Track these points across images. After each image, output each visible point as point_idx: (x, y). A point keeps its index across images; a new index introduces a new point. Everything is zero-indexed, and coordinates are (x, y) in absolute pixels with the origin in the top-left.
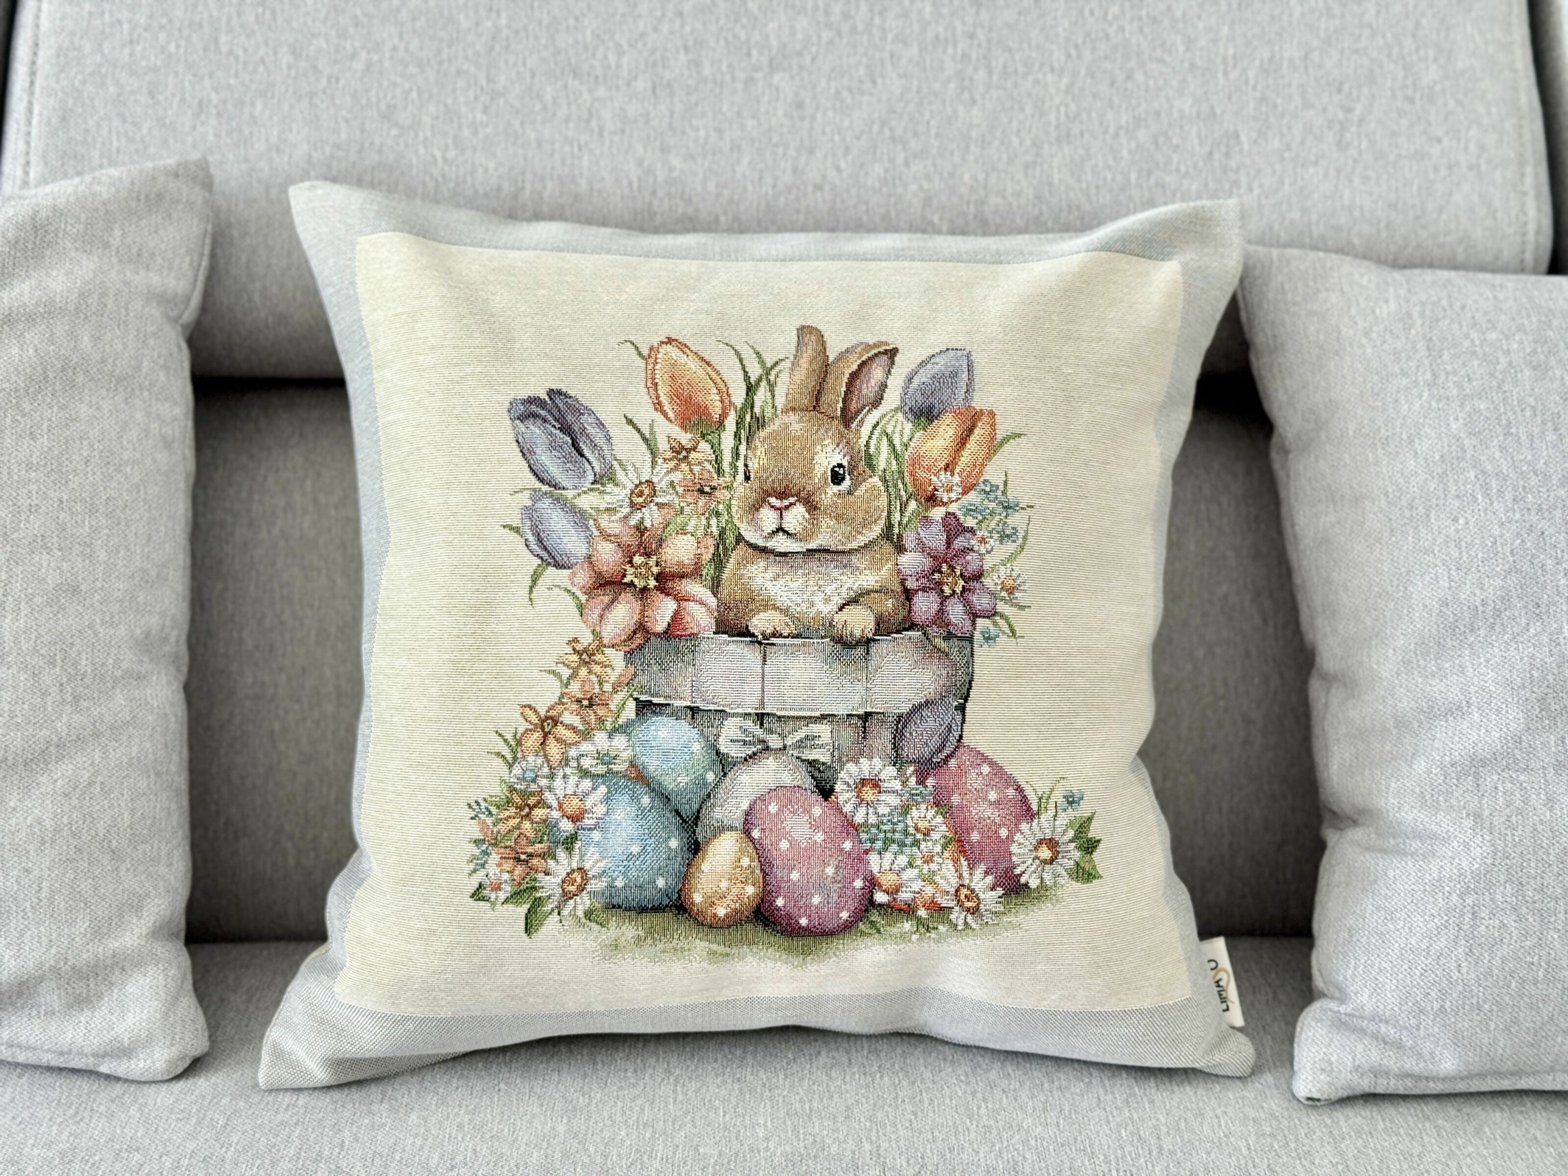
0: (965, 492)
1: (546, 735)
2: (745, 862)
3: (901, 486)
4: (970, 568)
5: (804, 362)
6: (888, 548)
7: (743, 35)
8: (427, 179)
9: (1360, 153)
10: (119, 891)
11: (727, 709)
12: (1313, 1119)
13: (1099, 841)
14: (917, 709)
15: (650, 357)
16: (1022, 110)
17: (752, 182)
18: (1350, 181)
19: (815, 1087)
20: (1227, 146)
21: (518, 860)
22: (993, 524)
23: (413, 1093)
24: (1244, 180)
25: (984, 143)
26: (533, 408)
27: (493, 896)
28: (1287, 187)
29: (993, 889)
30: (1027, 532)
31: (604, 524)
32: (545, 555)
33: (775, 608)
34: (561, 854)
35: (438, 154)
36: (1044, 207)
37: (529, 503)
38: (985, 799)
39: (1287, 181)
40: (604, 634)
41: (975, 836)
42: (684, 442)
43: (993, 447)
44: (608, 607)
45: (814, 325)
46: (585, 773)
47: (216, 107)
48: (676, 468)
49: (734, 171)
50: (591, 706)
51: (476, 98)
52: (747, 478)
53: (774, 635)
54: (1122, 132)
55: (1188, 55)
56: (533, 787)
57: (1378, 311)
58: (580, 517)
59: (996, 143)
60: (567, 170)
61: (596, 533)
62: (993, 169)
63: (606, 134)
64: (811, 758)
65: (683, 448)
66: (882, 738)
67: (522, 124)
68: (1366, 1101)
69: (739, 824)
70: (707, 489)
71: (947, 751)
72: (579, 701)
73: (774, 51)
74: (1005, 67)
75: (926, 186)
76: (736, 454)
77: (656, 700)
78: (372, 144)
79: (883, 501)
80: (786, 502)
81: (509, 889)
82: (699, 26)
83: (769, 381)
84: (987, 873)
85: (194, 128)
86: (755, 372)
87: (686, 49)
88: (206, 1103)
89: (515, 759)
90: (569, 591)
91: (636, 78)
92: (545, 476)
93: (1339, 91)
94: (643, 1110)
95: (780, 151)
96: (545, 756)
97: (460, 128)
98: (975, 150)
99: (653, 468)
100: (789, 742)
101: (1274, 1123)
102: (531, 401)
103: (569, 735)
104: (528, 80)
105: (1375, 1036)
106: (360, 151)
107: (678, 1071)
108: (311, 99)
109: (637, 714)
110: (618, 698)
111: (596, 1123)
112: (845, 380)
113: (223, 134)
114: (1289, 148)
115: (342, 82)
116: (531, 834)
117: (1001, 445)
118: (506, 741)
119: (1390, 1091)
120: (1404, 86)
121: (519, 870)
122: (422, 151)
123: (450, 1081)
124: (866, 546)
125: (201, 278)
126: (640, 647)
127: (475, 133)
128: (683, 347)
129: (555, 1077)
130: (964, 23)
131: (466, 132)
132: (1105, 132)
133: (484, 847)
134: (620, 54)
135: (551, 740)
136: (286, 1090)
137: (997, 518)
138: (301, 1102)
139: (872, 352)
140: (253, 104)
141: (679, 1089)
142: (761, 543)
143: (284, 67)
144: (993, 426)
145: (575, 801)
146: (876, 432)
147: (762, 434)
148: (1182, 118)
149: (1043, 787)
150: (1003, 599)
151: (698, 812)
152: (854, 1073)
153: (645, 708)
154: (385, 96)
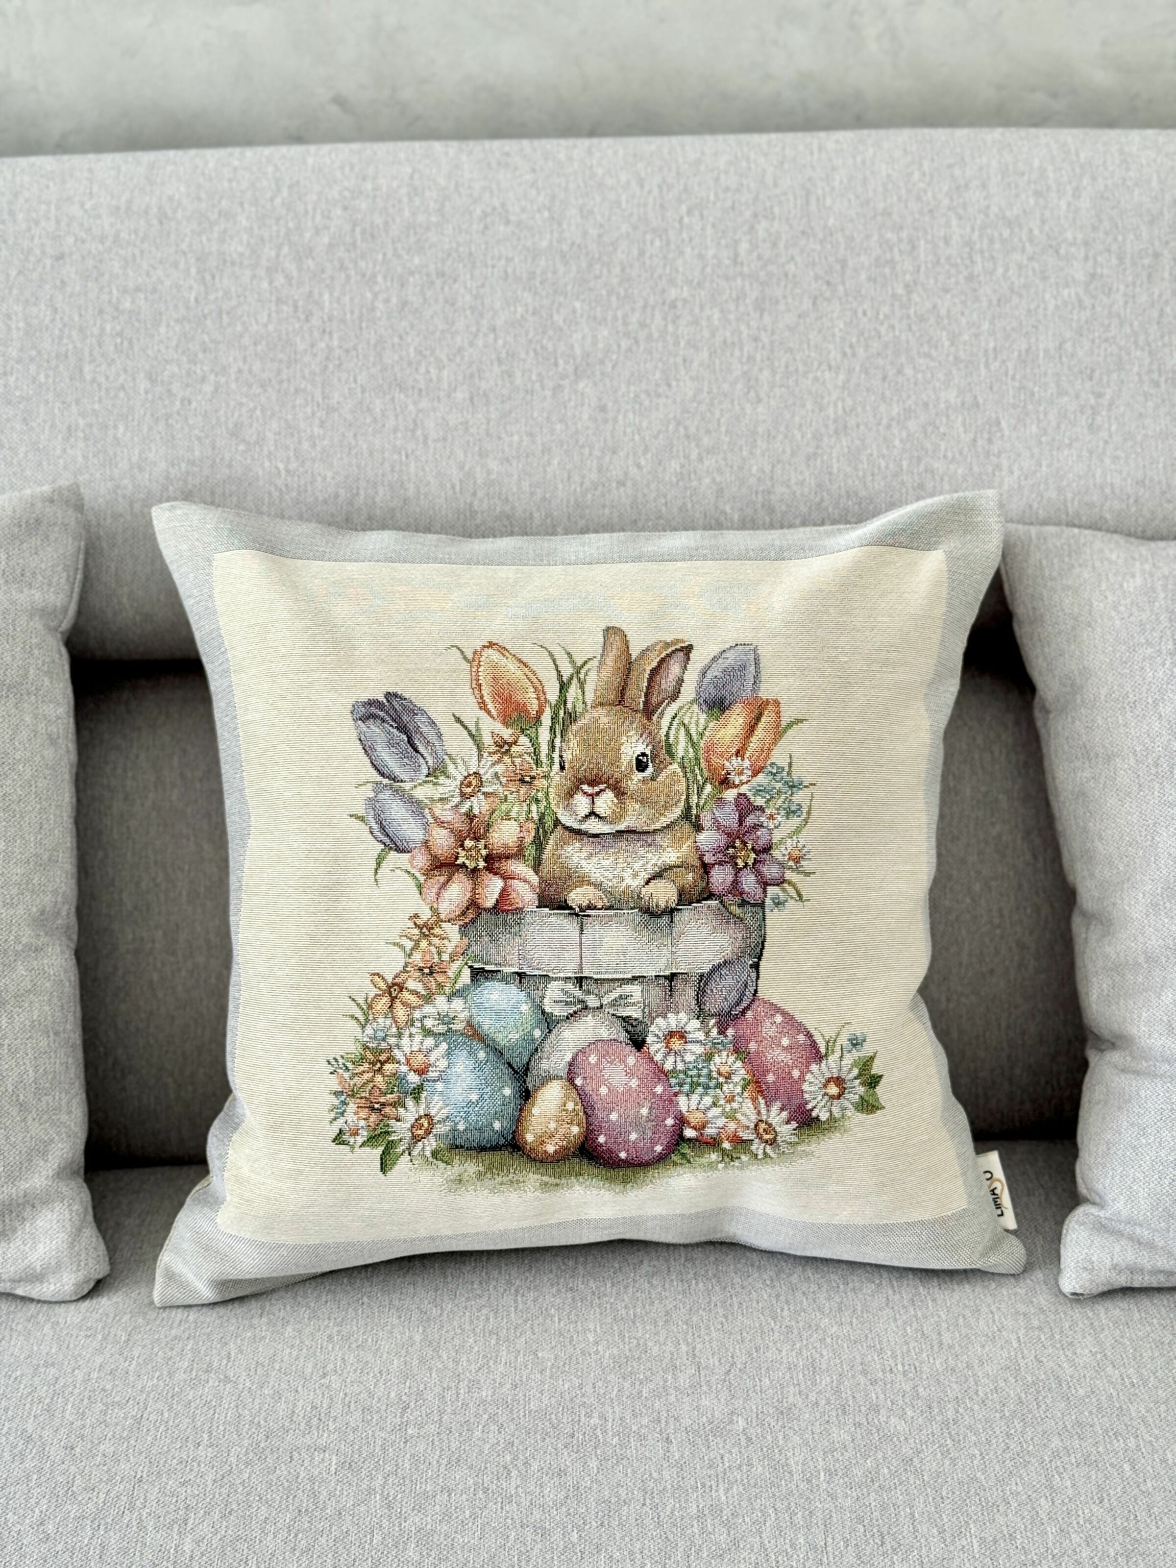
0: (755, 774)
1: (393, 999)
2: (570, 1106)
3: (697, 771)
4: (760, 843)
5: (610, 661)
6: (687, 827)
7: (550, 346)
8: (273, 490)
9: (1111, 436)
10: (28, 1139)
11: (551, 974)
12: (1077, 1313)
13: (881, 1077)
14: (716, 969)
15: (474, 660)
16: (804, 406)
17: (562, 481)
18: (1102, 461)
19: (639, 1294)
20: (989, 432)
21: (373, 1109)
22: (780, 802)
23: (288, 1308)
24: (1005, 463)
25: (770, 437)
26: (373, 710)
27: (352, 1140)
28: (1044, 468)
29: (788, 1122)
30: (810, 807)
31: (438, 812)
32: (388, 841)
33: (590, 883)
34: (410, 1103)
35: (281, 466)
36: (825, 494)
37: (372, 795)
38: (779, 1045)
39: (1044, 463)
40: (441, 910)
41: (771, 1078)
42: (506, 737)
43: (779, 732)
44: (444, 885)
45: (618, 626)
46: (427, 1033)
47: (83, 431)
48: (499, 761)
49: (545, 471)
50: (431, 973)
51: (313, 414)
52: (562, 768)
53: (589, 907)
54: (894, 424)
55: (953, 349)
56: (384, 1045)
57: (1125, 585)
58: (417, 807)
59: (780, 437)
60: (396, 475)
61: (431, 820)
62: (779, 461)
63: (430, 442)
64: (625, 1014)
65: (506, 743)
66: (687, 994)
67: (355, 435)
68: (1124, 1294)
69: (563, 1073)
70: (527, 779)
71: (744, 1004)
72: (421, 969)
73: (579, 360)
74: (787, 367)
75: (718, 479)
76: (552, 747)
77: (488, 968)
78: (222, 459)
79: (682, 787)
80: (597, 789)
81: (365, 1134)
82: (510, 339)
83: (579, 679)
84: (782, 1109)
85: (64, 451)
86: (567, 670)
87: (499, 359)
88: (109, 1321)
89: (367, 1020)
90: (409, 873)
91: (455, 388)
92: (385, 770)
93: (1091, 378)
94: (488, 1319)
95: (586, 451)
96: (393, 1018)
97: (300, 443)
98: (761, 444)
99: (479, 761)
100: (605, 1001)
101: (1042, 1317)
102: (371, 703)
103: (413, 999)
104: (359, 395)
105: (1131, 1238)
106: (212, 466)
107: (518, 1282)
108: (167, 420)
109: (472, 980)
110: (455, 966)
111: (447, 1332)
112: (647, 676)
113: (91, 454)
114: (1045, 433)
115: (194, 405)
116: (383, 1087)
117: (785, 732)
118: (358, 1005)
119: (1145, 1285)
120: (1150, 371)
121: (374, 1117)
122: (267, 464)
123: (319, 1296)
124: (668, 826)
125: (77, 590)
126: (473, 921)
127: (314, 446)
128: (502, 650)
129: (411, 1289)
130: (749, 326)
131: (306, 445)
132: (879, 424)
133: (342, 1098)
134: (441, 368)
135: (398, 1004)
136: (178, 1307)
137: (783, 796)
138: (191, 1318)
139: (670, 650)
140: (115, 427)
141: (519, 1298)
142: (576, 826)
143: (142, 392)
144: (778, 713)
145: (420, 1057)
146: (675, 723)
147: (574, 727)
148: (947, 408)
149: (830, 1033)
150: (790, 868)
151: (528, 1064)
152: (672, 1281)
153: (479, 975)
154: (233, 415)
